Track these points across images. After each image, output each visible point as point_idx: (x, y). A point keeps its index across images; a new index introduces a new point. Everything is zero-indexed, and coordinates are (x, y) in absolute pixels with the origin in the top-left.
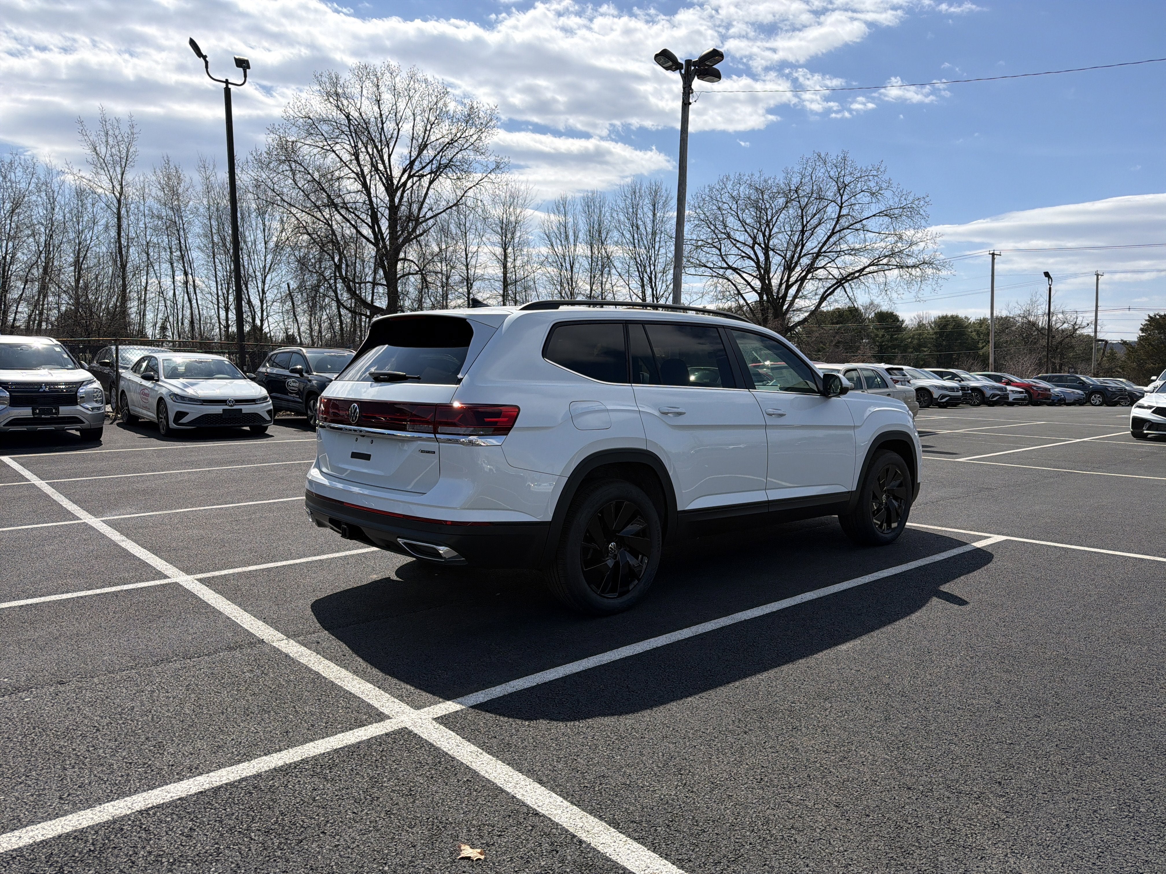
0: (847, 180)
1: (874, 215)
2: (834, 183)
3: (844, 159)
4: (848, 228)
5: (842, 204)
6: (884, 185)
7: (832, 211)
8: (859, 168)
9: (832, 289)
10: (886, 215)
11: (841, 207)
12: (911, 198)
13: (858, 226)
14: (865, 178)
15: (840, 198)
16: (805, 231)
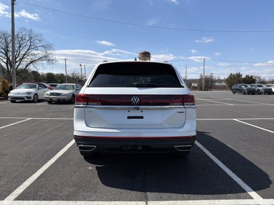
0: (32, 36)
1: (40, 46)
3: (31, 30)
4: (33, 49)
6: (42, 39)
7: (29, 43)
8: (35, 33)
9: (29, 64)
12: (49, 43)
13: (36, 48)
14: (37, 36)
15: (30, 40)
16: (20, 48)
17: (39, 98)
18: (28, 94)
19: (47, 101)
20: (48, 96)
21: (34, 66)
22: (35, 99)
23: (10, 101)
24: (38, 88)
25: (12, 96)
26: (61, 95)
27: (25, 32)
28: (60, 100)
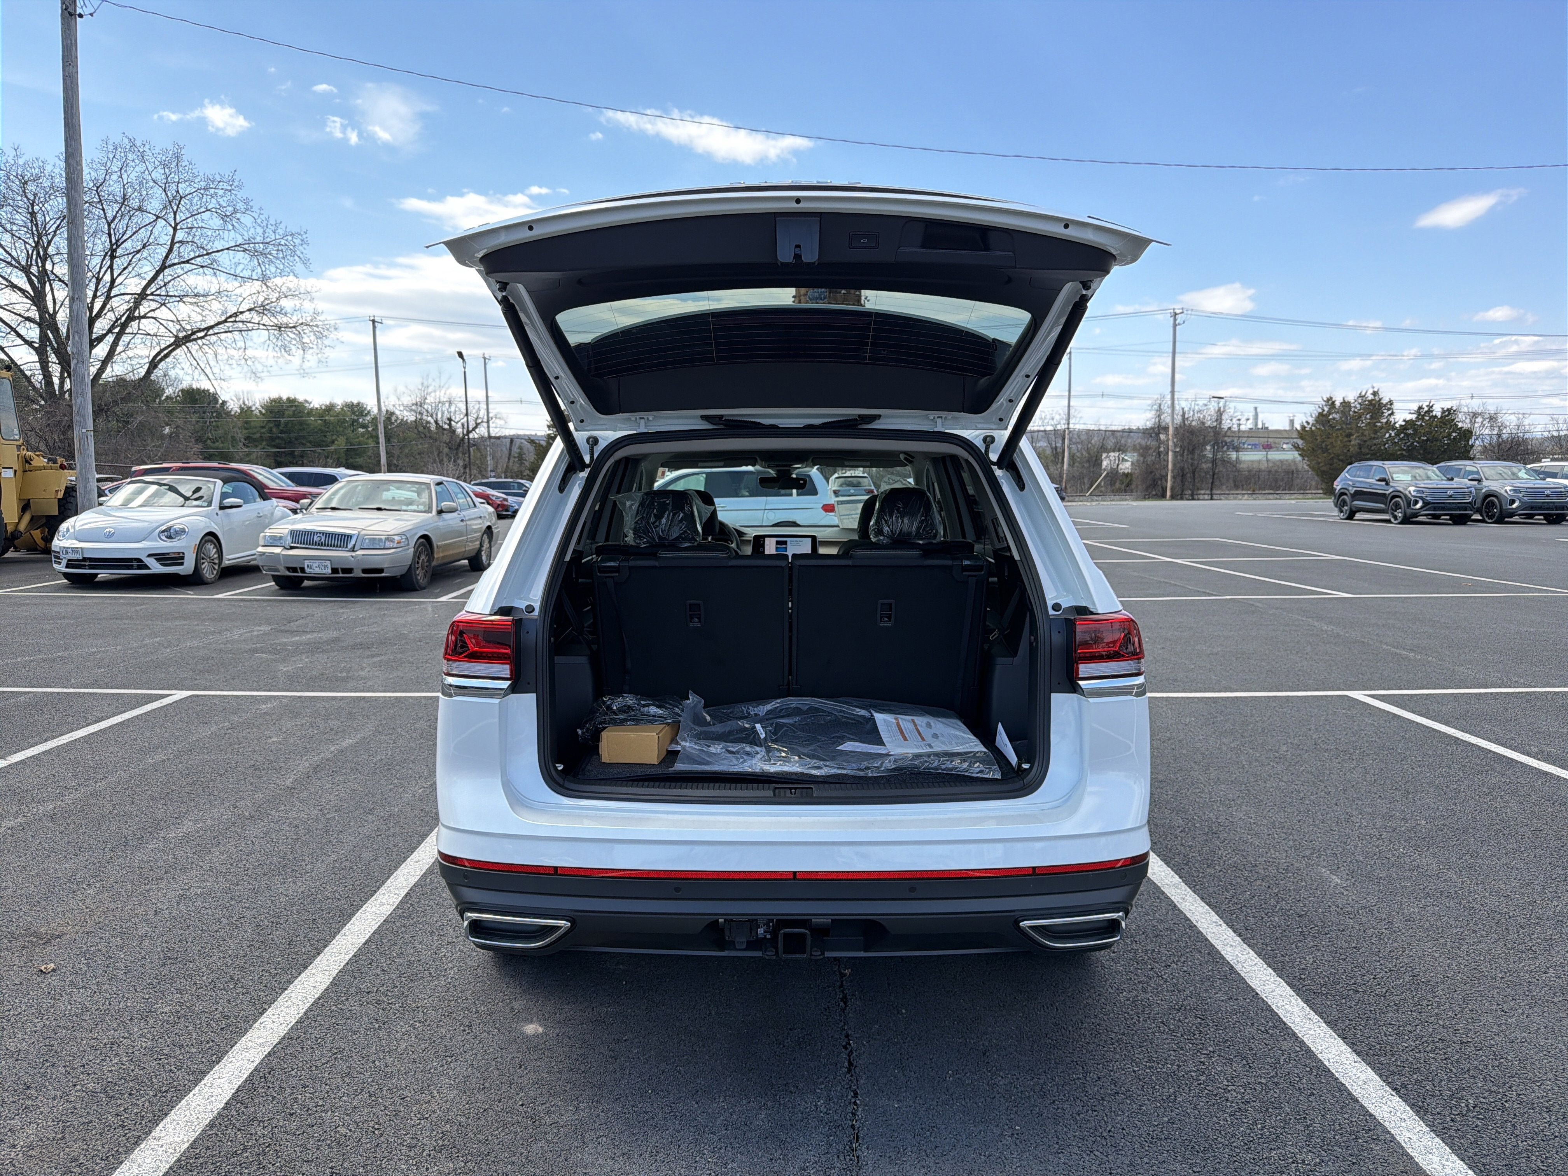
0: (183, 188)
1: (228, 249)
2: (160, 191)
3: (178, 158)
4: (187, 262)
5: (176, 224)
6: (240, 206)
7: (163, 233)
8: (201, 174)
9: (165, 352)
10: (245, 250)
11: (175, 230)
12: (281, 231)
13: (206, 260)
14: (212, 191)
15: (172, 214)
16: (116, 257)
17: (230, 558)
18: (167, 537)
19: (274, 576)
20: (277, 550)
21: (195, 363)
22: (203, 566)
23: (66, 578)
24: (221, 502)
25: (75, 550)
26: (353, 542)
27: (141, 168)
28: (350, 571)
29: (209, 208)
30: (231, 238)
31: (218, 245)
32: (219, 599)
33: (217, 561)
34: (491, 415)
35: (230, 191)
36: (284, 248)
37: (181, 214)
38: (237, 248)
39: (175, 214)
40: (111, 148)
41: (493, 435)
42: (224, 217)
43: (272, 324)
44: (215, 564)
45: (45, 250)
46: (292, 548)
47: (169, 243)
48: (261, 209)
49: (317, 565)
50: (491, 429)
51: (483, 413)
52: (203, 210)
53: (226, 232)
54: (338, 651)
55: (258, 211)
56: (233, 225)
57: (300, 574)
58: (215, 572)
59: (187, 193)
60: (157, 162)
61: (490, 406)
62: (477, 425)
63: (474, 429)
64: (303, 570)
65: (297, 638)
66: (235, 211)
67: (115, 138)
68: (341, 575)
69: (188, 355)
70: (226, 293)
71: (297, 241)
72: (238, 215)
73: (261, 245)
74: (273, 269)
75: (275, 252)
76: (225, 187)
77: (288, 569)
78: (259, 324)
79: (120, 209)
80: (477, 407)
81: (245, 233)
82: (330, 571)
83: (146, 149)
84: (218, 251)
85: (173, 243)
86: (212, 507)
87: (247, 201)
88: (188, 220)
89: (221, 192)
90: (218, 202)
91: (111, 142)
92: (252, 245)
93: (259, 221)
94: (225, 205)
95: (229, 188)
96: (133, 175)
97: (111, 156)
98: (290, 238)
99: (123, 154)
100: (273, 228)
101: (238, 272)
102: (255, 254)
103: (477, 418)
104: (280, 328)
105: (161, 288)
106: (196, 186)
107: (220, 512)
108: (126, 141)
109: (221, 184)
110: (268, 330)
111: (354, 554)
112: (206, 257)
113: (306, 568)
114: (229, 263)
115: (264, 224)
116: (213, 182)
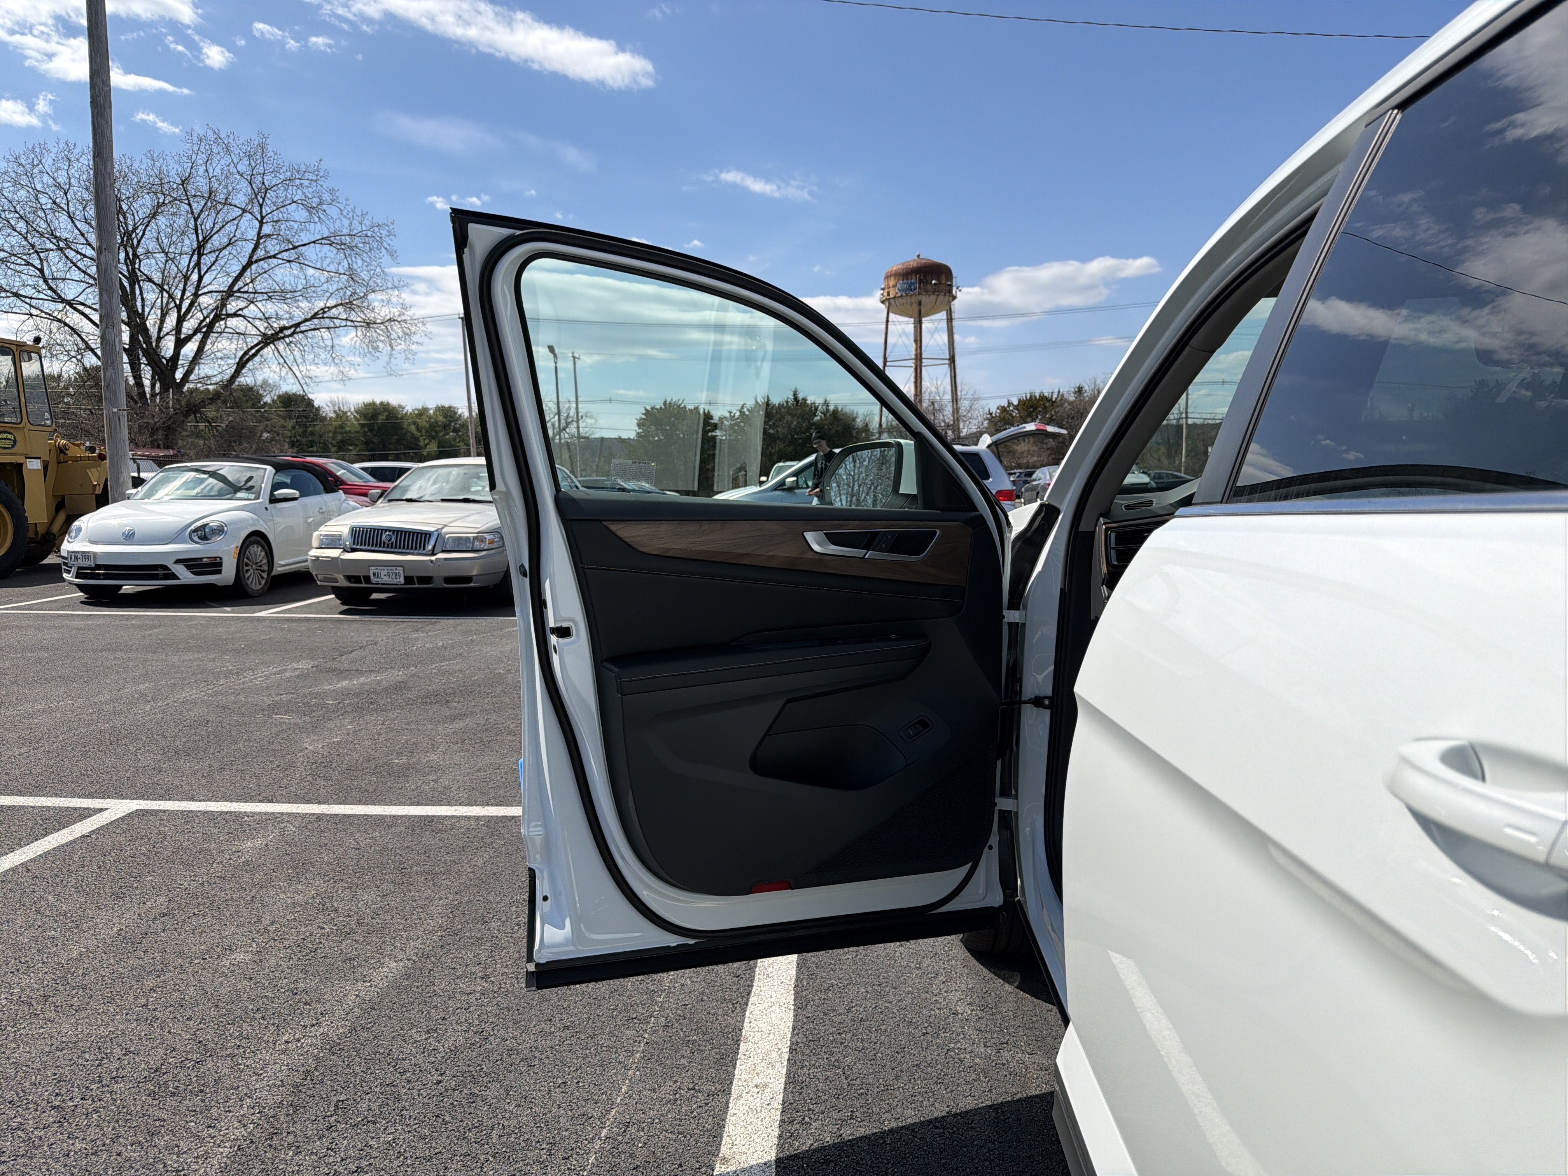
0: (269, 180)
1: (314, 242)
2: (246, 184)
3: (262, 148)
4: (274, 257)
5: (262, 218)
6: (326, 197)
7: (248, 227)
8: (287, 164)
9: (253, 351)
10: (331, 243)
11: (261, 223)
12: (367, 222)
13: (292, 255)
14: (298, 182)
15: (258, 208)
16: (203, 254)
17: (283, 563)
18: (199, 538)
19: (333, 587)
20: (335, 553)
21: (282, 361)
22: (247, 575)
23: (82, 591)
24: (272, 494)
25: (86, 555)
26: (432, 542)
27: (226, 160)
28: (428, 580)
29: (295, 200)
30: (318, 230)
31: (305, 238)
32: (258, 619)
33: (266, 568)
34: (580, 415)
35: (316, 181)
36: (371, 240)
37: (267, 208)
38: (323, 241)
39: (261, 206)
40: (195, 139)
41: (583, 435)
42: (310, 209)
43: (359, 319)
44: (263, 571)
45: (135, 250)
46: (353, 550)
47: (255, 239)
48: (347, 200)
49: (385, 572)
50: (581, 430)
51: (573, 412)
52: (289, 202)
53: (312, 224)
54: (401, 707)
55: (344, 202)
56: (319, 217)
57: (364, 585)
58: (263, 582)
59: (273, 184)
60: (242, 154)
61: (580, 406)
62: (568, 424)
63: (564, 429)
64: (367, 579)
65: (345, 683)
66: (321, 203)
67: (199, 129)
68: (417, 586)
69: (276, 352)
70: (313, 289)
71: (384, 233)
72: (324, 207)
73: (347, 238)
74: (360, 262)
75: (361, 245)
76: (310, 177)
77: (349, 578)
78: (346, 320)
79: (206, 204)
80: (567, 406)
81: (331, 226)
82: (402, 580)
83: (231, 141)
84: (304, 245)
85: (259, 237)
86: (260, 500)
87: (332, 191)
88: (274, 213)
89: (306, 183)
90: (304, 193)
91: (195, 135)
92: (338, 238)
93: (345, 212)
94: (310, 196)
95: (315, 178)
96: (217, 169)
97: (196, 148)
98: (376, 229)
99: (207, 147)
100: (359, 219)
101: (324, 266)
102: (342, 247)
103: (568, 417)
104: (368, 324)
105: (247, 284)
106: (282, 177)
107: (270, 507)
108: (210, 133)
109: (306, 174)
110: (356, 326)
111: (433, 558)
112: (292, 251)
113: (372, 577)
114: (315, 257)
115: (351, 215)
116: (298, 172)
